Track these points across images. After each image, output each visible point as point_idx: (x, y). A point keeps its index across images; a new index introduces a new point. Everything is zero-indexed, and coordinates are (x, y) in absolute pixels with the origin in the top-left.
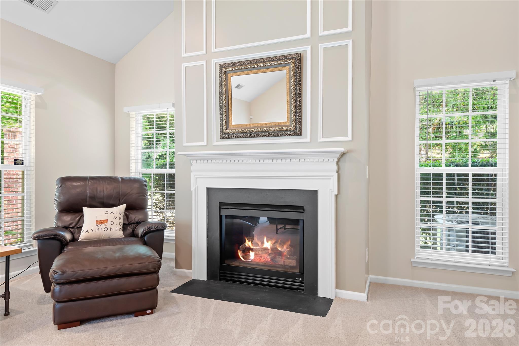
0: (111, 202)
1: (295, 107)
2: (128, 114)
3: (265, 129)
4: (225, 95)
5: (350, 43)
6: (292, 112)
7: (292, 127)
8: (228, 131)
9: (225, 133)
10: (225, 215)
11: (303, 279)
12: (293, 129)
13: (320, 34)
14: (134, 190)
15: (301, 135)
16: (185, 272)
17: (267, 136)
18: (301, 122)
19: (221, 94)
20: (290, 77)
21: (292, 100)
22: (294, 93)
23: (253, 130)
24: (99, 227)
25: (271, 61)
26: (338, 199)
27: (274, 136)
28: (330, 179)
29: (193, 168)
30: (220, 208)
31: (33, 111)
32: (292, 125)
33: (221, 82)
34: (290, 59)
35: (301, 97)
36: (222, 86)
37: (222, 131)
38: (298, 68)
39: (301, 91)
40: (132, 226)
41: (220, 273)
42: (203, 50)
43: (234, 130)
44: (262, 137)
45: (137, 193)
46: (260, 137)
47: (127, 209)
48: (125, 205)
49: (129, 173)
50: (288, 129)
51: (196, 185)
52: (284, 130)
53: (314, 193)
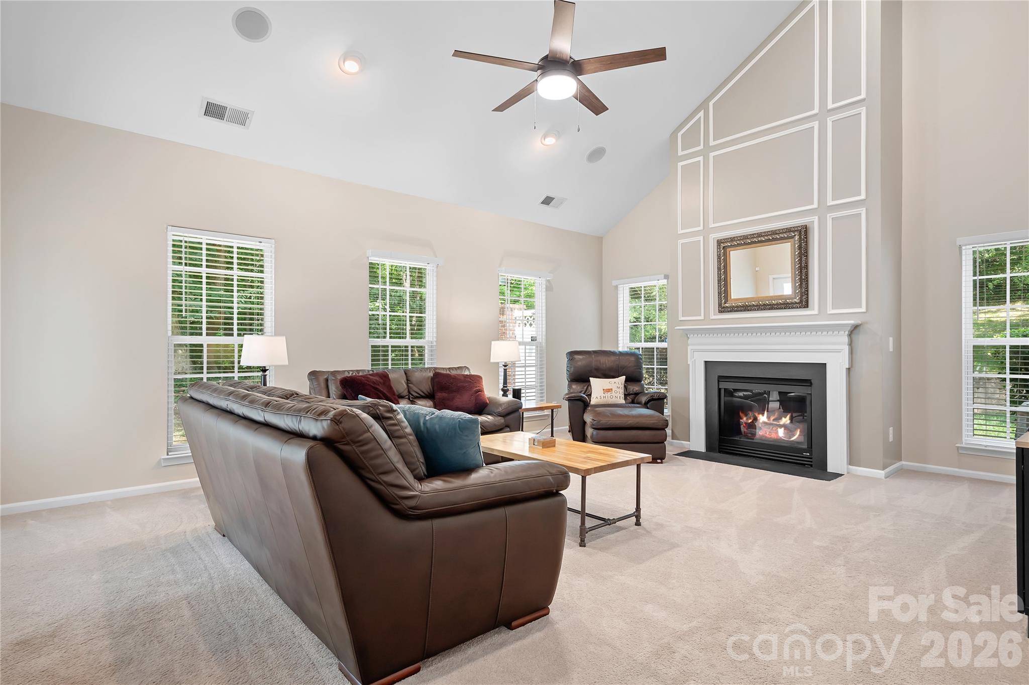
0: (612, 374)
1: (801, 279)
2: (616, 287)
3: (767, 302)
4: (723, 270)
5: (863, 211)
6: (797, 284)
7: (797, 300)
8: (727, 305)
9: (724, 307)
10: (724, 389)
11: (811, 454)
12: (798, 301)
13: (828, 204)
14: (630, 362)
15: (807, 307)
16: (682, 443)
17: (769, 309)
18: (807, 294)
19: (719, 269)
20: (795, 250)
21: (797, 272)
22: (799, 265)
23: (754, 303)
24: (606, 395)
25: (773, 234)
26: (851, 373)
27: (777, 309)
28: (840, 352)
29: (690, 341)
30: (719, 381)
31: (544, 294)
32: (797, 298)
33: (719, 257)
34: (794, 231)
35: (807, 269)
36: (720, 261)
37: (720, 305)
38: (804, 240)
39: (807, 263)
40: (631, 396)
41: (719, 445)
42: (700, 226)
43: (734, 304)
44: (764, 310)
45: (635, 366)
46: (762, 310)
47: (626, 381)
48: (625, 377)
49: (618, 347)
50: (793, 302)
51: (693, 358)
52: (788, 303)
53: (823, 366)
